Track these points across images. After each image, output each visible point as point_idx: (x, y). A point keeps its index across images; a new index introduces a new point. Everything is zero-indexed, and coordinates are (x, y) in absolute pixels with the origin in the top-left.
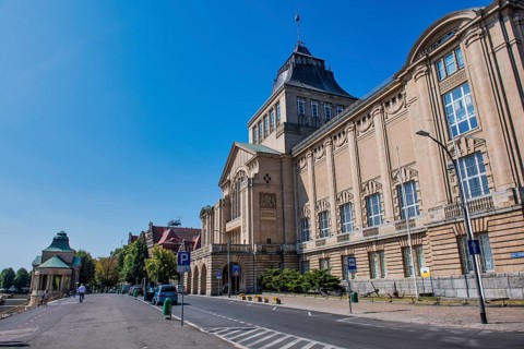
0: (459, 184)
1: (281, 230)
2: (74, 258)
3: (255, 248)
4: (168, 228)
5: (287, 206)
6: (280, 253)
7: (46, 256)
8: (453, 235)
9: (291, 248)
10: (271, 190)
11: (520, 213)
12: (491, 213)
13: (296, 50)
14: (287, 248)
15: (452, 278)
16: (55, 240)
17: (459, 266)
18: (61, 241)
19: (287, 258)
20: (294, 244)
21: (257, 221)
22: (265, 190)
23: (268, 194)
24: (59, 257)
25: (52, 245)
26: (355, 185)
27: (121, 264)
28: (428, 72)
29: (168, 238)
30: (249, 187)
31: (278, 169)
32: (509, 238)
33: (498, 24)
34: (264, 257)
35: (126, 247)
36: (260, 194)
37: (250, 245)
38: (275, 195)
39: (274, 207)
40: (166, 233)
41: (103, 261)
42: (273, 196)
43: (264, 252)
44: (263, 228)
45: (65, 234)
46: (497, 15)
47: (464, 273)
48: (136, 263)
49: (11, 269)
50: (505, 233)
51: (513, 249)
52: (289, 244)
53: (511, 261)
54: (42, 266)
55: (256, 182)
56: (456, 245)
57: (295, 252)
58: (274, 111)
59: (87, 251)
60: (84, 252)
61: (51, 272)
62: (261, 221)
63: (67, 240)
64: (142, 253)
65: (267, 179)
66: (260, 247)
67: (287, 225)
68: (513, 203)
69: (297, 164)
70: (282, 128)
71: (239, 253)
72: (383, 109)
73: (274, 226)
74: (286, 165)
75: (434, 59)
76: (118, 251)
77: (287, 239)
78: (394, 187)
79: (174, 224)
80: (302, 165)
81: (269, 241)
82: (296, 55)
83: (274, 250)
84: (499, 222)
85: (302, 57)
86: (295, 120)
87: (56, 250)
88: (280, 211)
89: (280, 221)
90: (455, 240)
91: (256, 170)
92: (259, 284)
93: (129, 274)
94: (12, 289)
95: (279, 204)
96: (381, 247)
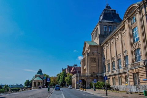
0: (135, 58)
1: (98, 69)
2: (44, 77)
3: (89, 75)
4: (73, 67)
5: (100, 61)
6: (97, 76)
7: (36, 76)
8: (132, 73)
9: (101, 75)
10: (94, 57)
11: (145, 67)
12: (139, 67)
13: (105, 8)
14: (99, 75)
15: (132, 86)
16: (38, 72)
17: (133, 82)
18: (40, 72)
19: (99, 78)
20: (102, 74)
21: (90, 67)
22: (92, 57)
23: (94, 58)
24: (39, 77)
25: (38, 73)
26: (115, 56)
27: (59, 79)
28: (129, 22)
29: (73, 70)
30: (87, 56)
31: (97, 50)
32: (142, 75)
33: (144, 8)
34: (92, 78)
35: (61, 73)
36: (91, 58)
37: (88, 74)
38: (96, 58)
39: (95, 62)
40: (73, 69)
41: (53, 78)
42: (95, 58)
43: (92, 76)
44: (92, 68)
45: (41, 70)
46: (143, 5)
47: (134, 84)
48: (63, 78)
49: (28, 80)
50: (142, 73)
51: (143, 78)
52: (100, 73)
53: (143, 82)
54: (35, 79)
55: (89, 54)
56: (132, 76)
57: (102, 76)
58: (97, 31)
59: (48, 75)
60: (47, 75)
61: (37, 81)
62: (91, 66)
63: (42, 72)
64: (65, 75)
65: (93, 53)
66: (91, 74)
67: (99, 68)
68: (144, 64)
69: (103, 48)
70: (98, 36)
71: (84, 76)
72: (121, 32)
73: (96, 68)
74: (99, 48)
75: (130, 18)
76: (58, 74)
77: (100, 72)
78: (124, 57)
79: (75, 66)
80: (104, 48)
81: (94, 72)
82: (105, 10)
83: (95, 75)
84: (141, 70)
85: (107, 10)
86: (103, 33)
87: (39, 75)
88: (98, 63)
89: (97, 66)
90: (132, 74)
91: (90, 51)
92: (90, 86)
93: (61, 82)
94: (29, 86)
95: (97, 61)
96: (121, 75)
